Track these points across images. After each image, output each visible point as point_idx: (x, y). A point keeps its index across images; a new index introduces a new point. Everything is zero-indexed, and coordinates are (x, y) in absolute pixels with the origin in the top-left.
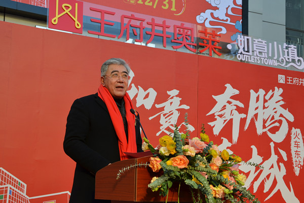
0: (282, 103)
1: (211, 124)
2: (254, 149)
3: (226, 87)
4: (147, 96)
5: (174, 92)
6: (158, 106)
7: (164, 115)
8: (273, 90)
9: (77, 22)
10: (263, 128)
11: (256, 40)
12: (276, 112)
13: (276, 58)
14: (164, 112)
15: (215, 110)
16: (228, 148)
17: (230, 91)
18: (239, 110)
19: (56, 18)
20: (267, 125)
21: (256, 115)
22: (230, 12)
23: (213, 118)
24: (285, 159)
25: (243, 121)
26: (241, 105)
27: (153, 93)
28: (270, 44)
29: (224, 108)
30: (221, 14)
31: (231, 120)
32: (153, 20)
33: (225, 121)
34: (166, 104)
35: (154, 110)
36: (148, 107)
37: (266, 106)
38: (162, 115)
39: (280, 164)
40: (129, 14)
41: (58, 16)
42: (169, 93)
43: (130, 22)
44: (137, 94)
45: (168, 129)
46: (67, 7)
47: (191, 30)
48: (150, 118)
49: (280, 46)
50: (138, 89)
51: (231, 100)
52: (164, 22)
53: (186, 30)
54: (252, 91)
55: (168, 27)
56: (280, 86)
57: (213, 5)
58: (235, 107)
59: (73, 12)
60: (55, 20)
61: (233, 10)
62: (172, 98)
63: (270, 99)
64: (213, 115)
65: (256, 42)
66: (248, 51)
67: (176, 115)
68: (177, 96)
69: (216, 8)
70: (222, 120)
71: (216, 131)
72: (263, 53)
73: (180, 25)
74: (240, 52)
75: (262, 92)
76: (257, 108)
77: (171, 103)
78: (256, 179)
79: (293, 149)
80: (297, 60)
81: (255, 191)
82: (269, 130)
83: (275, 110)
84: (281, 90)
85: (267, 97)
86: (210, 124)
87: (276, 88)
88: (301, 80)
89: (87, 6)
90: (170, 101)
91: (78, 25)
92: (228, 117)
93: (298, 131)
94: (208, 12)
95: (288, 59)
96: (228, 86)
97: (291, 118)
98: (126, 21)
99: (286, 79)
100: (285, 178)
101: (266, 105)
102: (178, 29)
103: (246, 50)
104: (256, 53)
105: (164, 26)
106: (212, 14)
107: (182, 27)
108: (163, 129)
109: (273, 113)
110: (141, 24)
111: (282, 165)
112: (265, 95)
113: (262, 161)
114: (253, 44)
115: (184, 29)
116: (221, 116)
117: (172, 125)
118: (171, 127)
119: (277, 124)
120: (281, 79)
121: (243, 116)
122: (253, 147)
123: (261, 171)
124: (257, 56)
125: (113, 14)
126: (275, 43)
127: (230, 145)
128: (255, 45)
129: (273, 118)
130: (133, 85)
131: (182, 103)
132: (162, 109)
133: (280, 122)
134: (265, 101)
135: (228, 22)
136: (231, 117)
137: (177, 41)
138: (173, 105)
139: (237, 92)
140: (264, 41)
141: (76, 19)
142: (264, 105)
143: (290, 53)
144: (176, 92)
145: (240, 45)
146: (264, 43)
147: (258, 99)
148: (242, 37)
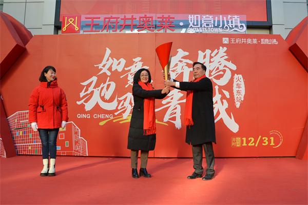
0: (226, 57)
3: (178, 51)
4: (119, 64)
6: (126, 69)
7: (131, 74)
8: (218, 49)
11: (204, 17)
12: (220, 64)
13: (221, 26)
14: (131, 72)
17: (181, 53)
18: (189, 65)
19: (65, 27)
20: (212, 74)
24: (228, 96)
26: (190, 62)
27: (123, 61)
28: (216, 18)
29: (176, 65)
31: (182, 73)
32: (125, 16)
33: (177, 74)
34: (132, 67)
35: (124, 71)
36: (120, 70)
38: (129, 74)
39: (223, 100)
40: (109, 16)
42: (134, 60)
43: (109, 20)
44: (113, 63)
46: (71, 20)
47: (152, 17)
48: (121, 77)
49: (225, 18)
50: (113, 60)
51: (182, 60)
52: (132, 16)
54: (200, 52)
56: (224, 45)
58: (186, 64)
60: (64, 29)
62: (137, 63)
63: (215, 56)
65: (204, 18)
66: (197, 25)
68: (140, 61)
70: (175, 73)
72: (210, 25)
74: (190, 26)
75: (208, 52)
76: (204, 63)
77: (136, 66)
79: (235, 89)
80: (239, 26)
82: (214, 78)
83: (220, 63)
84: (225, 49)
85: (213, 55)
87: (221, 47)
88: (243, 39)
89: (84, 17)
90: (135, 65)
92: (179, 71)
93: (240, 76)
95: (232, 26)
96: (180, 50)
97: (234, 67)
98: (107, 20)
99: (230, 40)
100: (226, 110)
101: (212, 60)
102: (142, 19)
103: (195, 24)
105: (132, 19)
107: (145, 17)
108: (130, 83)
109: (218, 65)
110: (117, 20)
111: (225, 101)
112: (211, 54)
114: (201, 19)
115: (147, 18)
119: (221, 73)
120: (226, 41)
124: (204, 27)
125: (99, 18)
126: (221, 16)
128: (203, 20)
129: (218, 68)
130: (110, 58)
131: (144, 65)
132: (130, 70)
133: (224, 71)
134: (211, 57)
136: (182, 71)
137: (141, 26)
139: (187, 53)
140: (211, 17)
141: (76, 26)
142: (210, 61)
143: (234, 22)
144: (139, 59)
145: (190, 21)
146: (211, 18)
147: (205, 57)
148: (193, 16)
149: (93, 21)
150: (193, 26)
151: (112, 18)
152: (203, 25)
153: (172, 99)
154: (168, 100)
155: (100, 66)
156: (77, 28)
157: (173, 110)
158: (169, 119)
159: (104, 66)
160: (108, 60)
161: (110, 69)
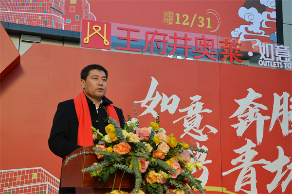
1: (235, 126)
2: (281, 150)
3: (248, 92)
4: (171, 102)
5: (196, 98)
6: (181, 111)
7: (188, 119)
9: (105, 40)
10: (289, 129)
14: (188, 116)
15: (238, 113)
16: (252, 148)
17: (253, 94)
18: (263, 112)
19: (88, 38)
21: (281, 117)
22: (264, 26)
23: (236, 120)
25: (267, 123)
26: (265, 108)
27: (176, 99)
29: (247, 110)
30: (255, 28)
31: (255, 122)
32: (175, 34)
33: (248, 123)
34: (189, 109)
35: (177, 114)
36: (172, 111)
37: (291, 108)
38: (185, 119)
40: (153, 30)
41: (89, 36)
42: (191, 98)
43: (153, 37)
44: (161, 101)
45: (191, 131)
46: (97, 28)
47: (212, 41)
48: (174, 122)
50: (162, 96)
51: (254, 103)
52: (186, 35)
53: (207, 42)
54: (275, 95)
55: (190, 40)
57: (247, 20)
58: (258, 110)
59: (102, 32)
60: (86, 40)
61: (267, 23)
62: (195, 103)
64: (236, 118)
65: (278, 48)
67: (199, 119)
68: (199, 101)
69: (250, 23)
70: (246, 122)
71: (240, 133)
72: (286, 59)
73: (201, 37)
75: (286, 95)
76: (281, 111)
77: (194, 108)
78: (284, 178)
81: (283, 190)
86: (233, 126)
89: (114, 26)
90: (193, 106)
91: (107, 43)
92: (251, 119)
94: (243, 27)
96: (250, 90)
98: (150, 37)
102: (199, 41)
103: (268, 56)
104: (279, 58)
105: (186, 39)
106: (246, 29)
107: (203, 39)
108: (186, 131)
110: (164, 38)
112: (289, 98)
113: (289, 161)
114: (274, 50)
115: (205, 40)
116: (244, 118)
117: (195, 128)
118: (194, 130)
121: (267, 118)
122: (279, 147)
123: (289, 171)
124: (279, 61)
125: (138, 31)
127: (254, 145)
128: (277, 51)
130: (157, 92)
131: (204, 107)
132: (186, 113)
134: (290, 103)
135: (263, 35)
136: (255, 119)
137: (199, 51)
138: (196, 109)
139: (260, 96)
140: (286, 47)
141: (104, 38)
142: (289, 108)
144: (198, 98)
145: (261, 52)
146: (286, 49)
147: (282, 102)
148: (263, 44)
149: (129, 34)
150: (265, 59)
151: (156, 33)
152: (277, 58)
153: (244, 158)
154: (239, 159)
155: (143, 103)
156: (106, 42)
157: (247, 174)
158: (242, 188)
159: (149, 103)
160: (154, 95)
161: (157, 108)
